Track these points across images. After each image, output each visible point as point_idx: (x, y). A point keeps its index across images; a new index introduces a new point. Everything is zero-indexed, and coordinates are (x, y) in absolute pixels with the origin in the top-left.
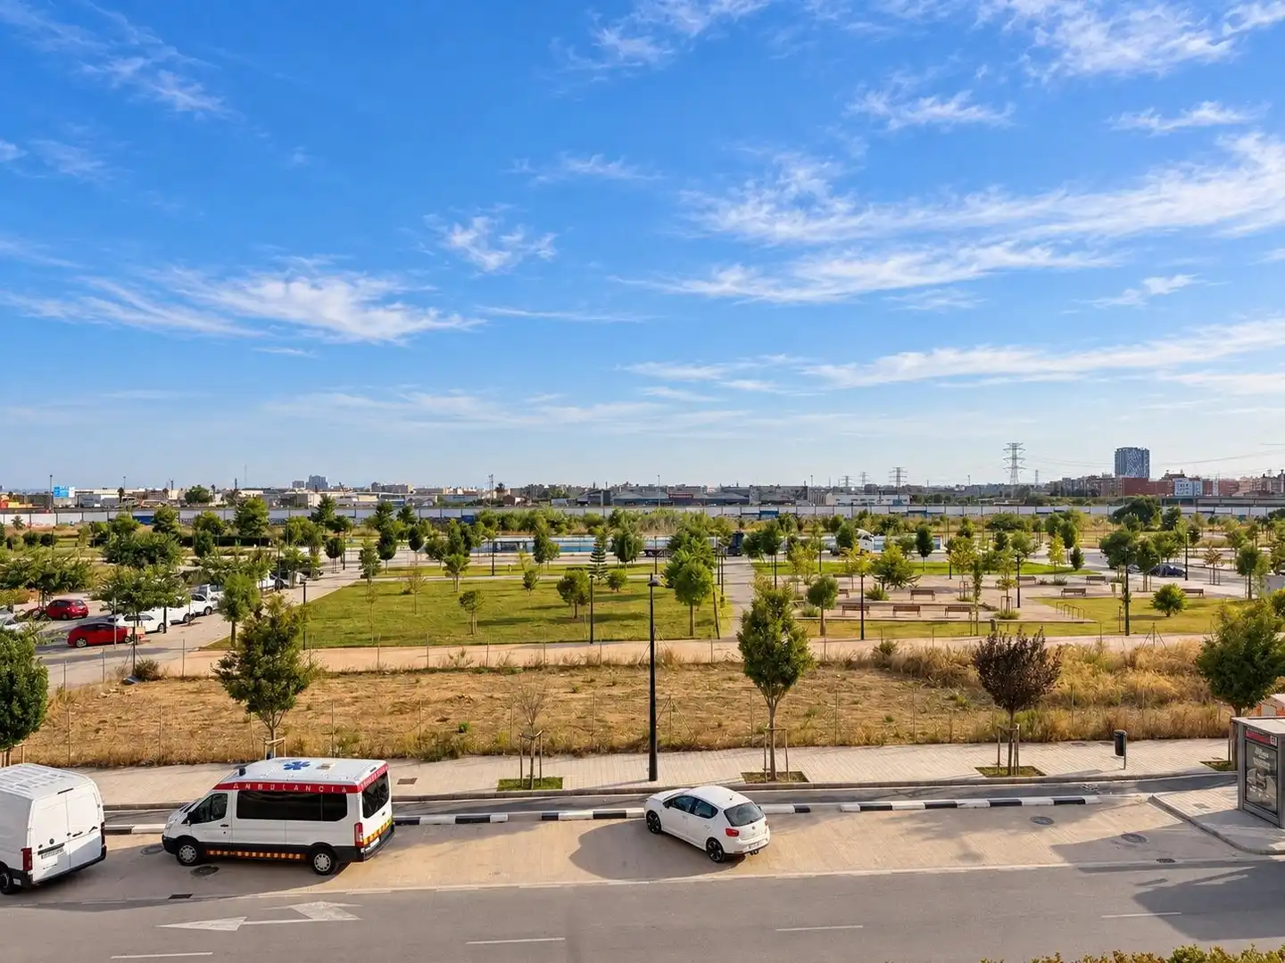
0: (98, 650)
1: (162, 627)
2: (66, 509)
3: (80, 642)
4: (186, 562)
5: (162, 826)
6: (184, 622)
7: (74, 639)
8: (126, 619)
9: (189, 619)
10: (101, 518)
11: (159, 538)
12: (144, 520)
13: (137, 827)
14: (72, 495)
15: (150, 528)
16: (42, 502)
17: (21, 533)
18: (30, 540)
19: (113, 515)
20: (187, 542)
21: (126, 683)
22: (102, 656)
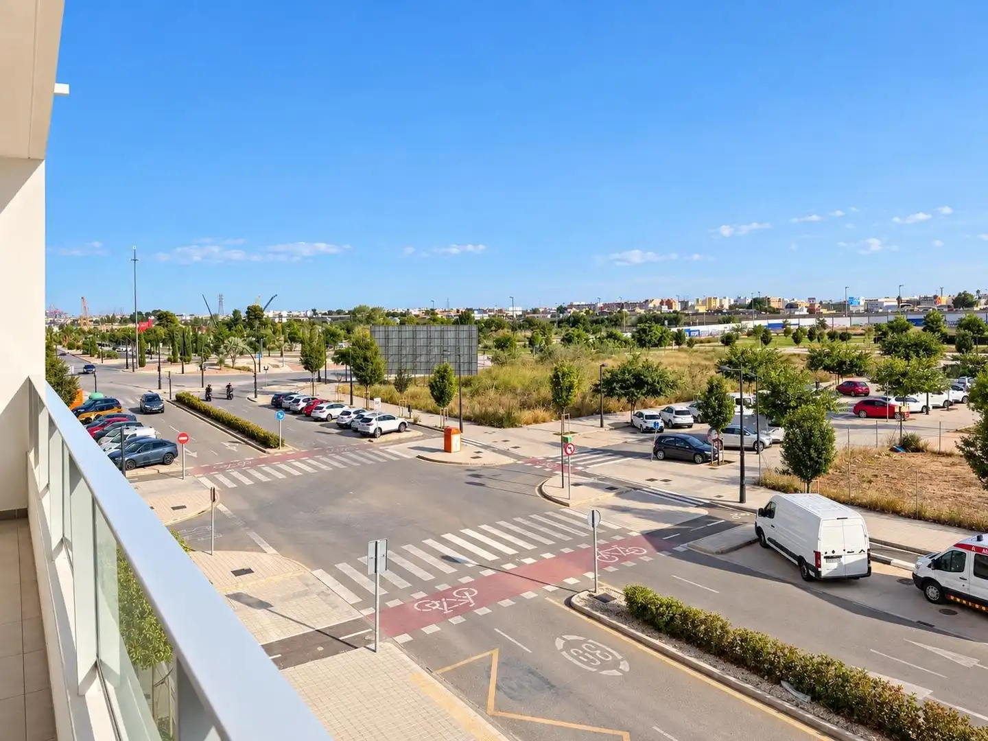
0: (873, 422)
1: (926, 409)
2: (858, 314)
3: (863, 414)
4: (947, 356)
5: (913, 565)
6: (943, 407)
7: (858, 411)
8: (896, 400)
9: (948, 405)
10: (883, 321)
11: (927, 337)
12: (917, 322)
13: (895, 561)
14: (862, 303)
15: (920, 328)
16: (841, 309)
17: (827, 331)
18: (832, 336)
19: (892, 318)
20: (950, 340)
21: (893, 450)
22: (876, 427)
